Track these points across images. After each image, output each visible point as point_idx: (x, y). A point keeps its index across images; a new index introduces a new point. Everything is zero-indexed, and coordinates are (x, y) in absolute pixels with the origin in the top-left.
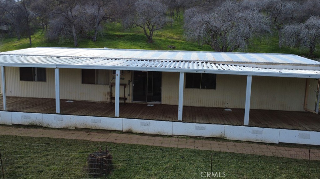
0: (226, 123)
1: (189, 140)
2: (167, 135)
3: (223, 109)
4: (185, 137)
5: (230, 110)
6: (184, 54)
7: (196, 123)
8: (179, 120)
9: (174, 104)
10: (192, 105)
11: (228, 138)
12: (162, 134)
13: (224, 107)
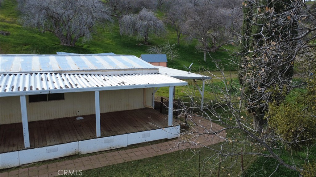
0: (80, 138)
1: (41, 167)
2: (12, 168)
3: (75, 118)
4: (36, 163)
5: (81, 118)
6: (23, 60)
7: (47, 146)
8: (25, 147)
9: (17, 122)
11: (82, 153)
12: (7, 168)
13: (75, 115)
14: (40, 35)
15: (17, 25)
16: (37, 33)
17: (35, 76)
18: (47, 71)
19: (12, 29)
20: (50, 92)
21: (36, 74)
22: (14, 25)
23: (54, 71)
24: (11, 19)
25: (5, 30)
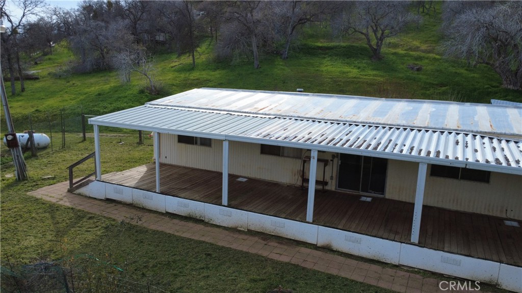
0: (504, 259)
1: (427, 279)
2: (389, 264)
3: (502, 220)
4: (421, 271)
5: (515, 224)
6: (434, 109)
7: (443, 251)
8: (412, 241)
9: (407, 201)
10: (440, 205)
11: (504, 287)
12: (381, 261)
13: (504, 216)
14: (467, 70)
15: (435, 55)
16: (463, 67)
17: (448, 136)
18: (469, 131)
19: (426, 61)
20: (466, 165)
21: (450, 133)
22: (431, 55)
23: (480, 132)
24: (428, 47)
25: (417, 62)
